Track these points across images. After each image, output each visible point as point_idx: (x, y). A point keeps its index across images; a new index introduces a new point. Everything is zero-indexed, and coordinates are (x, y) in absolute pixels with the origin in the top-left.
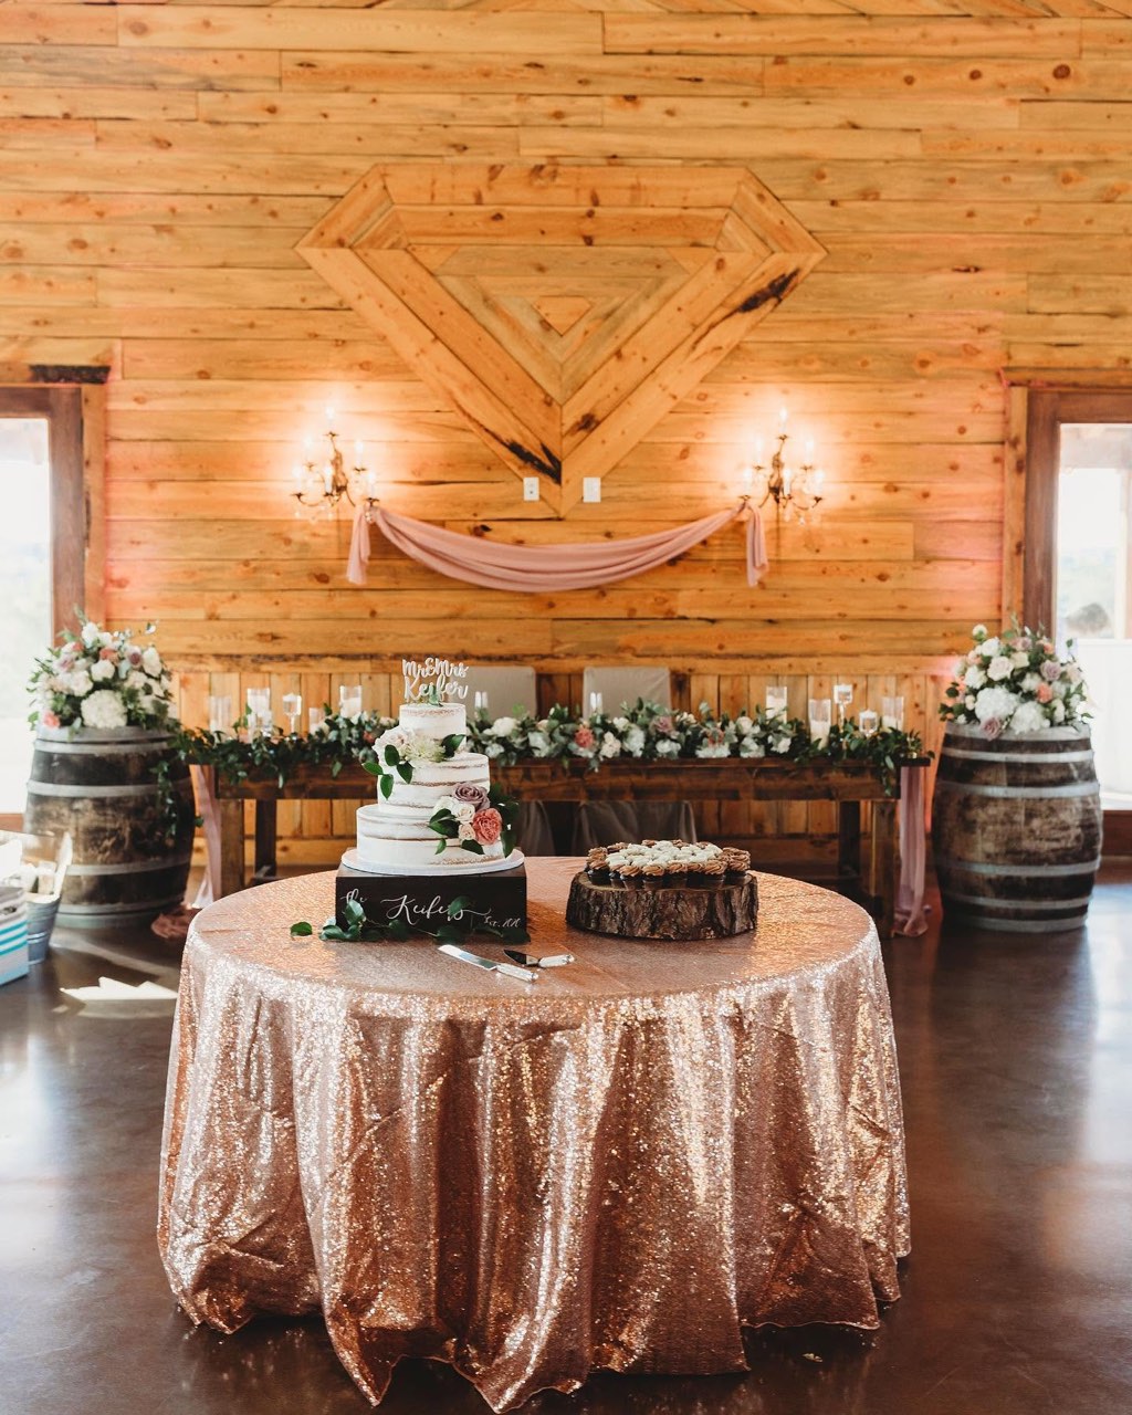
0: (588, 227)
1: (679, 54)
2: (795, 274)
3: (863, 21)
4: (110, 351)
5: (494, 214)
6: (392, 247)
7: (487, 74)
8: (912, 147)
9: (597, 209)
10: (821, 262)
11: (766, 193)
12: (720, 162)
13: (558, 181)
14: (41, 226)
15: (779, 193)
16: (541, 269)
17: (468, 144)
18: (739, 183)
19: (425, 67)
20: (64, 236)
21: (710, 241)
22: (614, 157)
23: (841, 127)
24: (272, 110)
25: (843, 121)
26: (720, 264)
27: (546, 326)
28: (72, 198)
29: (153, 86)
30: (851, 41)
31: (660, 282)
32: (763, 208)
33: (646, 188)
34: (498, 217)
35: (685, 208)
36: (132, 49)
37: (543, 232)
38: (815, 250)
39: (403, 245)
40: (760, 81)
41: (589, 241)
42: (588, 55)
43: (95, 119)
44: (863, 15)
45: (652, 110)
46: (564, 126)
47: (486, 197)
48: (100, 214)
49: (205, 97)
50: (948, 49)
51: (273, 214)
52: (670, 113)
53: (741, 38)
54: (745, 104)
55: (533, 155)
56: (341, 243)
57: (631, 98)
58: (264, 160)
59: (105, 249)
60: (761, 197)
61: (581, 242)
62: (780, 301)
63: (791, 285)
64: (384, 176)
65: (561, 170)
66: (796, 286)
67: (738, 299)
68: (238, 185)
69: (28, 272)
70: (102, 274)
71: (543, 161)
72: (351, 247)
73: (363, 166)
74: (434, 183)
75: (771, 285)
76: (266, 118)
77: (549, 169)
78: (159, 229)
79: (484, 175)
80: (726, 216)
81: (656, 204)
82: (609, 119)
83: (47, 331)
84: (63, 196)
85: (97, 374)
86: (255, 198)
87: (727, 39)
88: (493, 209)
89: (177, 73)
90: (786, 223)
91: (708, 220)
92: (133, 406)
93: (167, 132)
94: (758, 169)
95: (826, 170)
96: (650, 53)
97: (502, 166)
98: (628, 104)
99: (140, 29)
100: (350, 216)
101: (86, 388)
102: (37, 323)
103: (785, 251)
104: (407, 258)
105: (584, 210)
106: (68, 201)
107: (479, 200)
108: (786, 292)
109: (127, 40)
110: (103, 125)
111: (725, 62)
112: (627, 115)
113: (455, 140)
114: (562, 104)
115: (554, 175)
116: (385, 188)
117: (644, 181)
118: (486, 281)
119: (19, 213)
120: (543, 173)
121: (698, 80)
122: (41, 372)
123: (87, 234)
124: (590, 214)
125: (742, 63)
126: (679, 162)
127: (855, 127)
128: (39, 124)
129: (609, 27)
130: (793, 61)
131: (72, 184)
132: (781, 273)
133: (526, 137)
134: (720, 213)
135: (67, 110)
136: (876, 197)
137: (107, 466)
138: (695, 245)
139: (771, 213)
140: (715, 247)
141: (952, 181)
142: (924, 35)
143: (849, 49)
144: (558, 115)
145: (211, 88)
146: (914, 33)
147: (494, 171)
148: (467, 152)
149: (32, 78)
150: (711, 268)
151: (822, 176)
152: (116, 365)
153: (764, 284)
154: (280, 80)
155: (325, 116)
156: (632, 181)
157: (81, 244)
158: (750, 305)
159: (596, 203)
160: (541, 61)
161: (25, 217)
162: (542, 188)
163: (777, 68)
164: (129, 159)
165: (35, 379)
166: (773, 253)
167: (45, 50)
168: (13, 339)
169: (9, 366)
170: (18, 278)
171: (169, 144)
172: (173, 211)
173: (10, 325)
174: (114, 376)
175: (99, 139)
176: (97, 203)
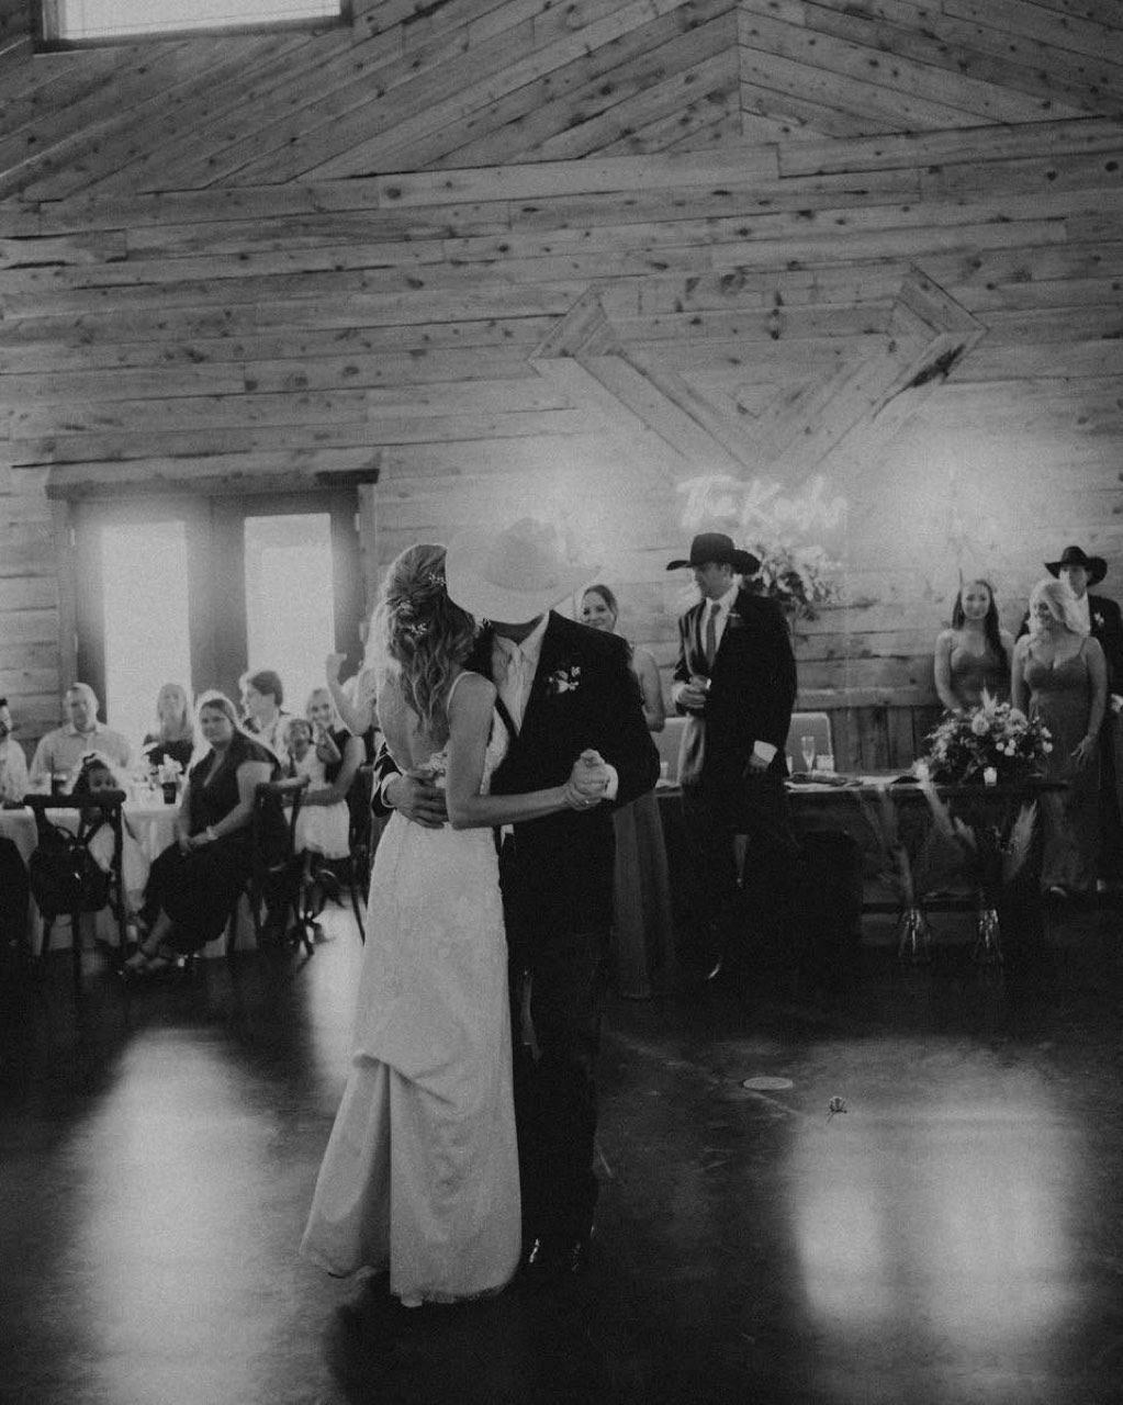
0: (773, 323)
1: (845, 172)
2: (960, 349)
3: (1006, 130)
4: (379, 456)
5: (691, 319)
6: (609, 353)
7: (680, 204)
8: (1059, 233)
9: (783, 309)
10: (981, 339)
11: (929, 283)
12: (888, 260)
13: (747, 287)
14: (322, 358)
15: (941, 282)
16: (735, 362)
17: (669, 263)
18: (904, 276)
19: (630, 203)
20: (339, 365)
21: (882, 327)
22: (794, 263)
23: (992, 221)
24: (504, 249)
25: (994, 216)
26: (892, 347)
27: (742, 410)
28: (346, 334)
29: (407, 239)
30: (998, 148)
31: (839, 366)
32: (927, 295)
33: (822, 287)
34: (696, 322)
35: (859, 301)
36: (390, 210)
37: (735, 331)
38: (975, 329)
39: (618, 349)
40: (918, 188)
41: (775, 335)
42: (767, 180)
43: (362, 269)
44: (1006, 124)
45: (825, 220)
46: (749, 241)
47: (686, 305)
48: (368, 345)
49: (448, 242)
50: (1086, 147)
51: (508, 334)
52: (841, 222)
53: (899, 154)
54: (906, 209)
55: (723, 268)
56: (564, 354)
57: (807, 214)
58: (498, 290)
59: (372, 374)
60: (925, 287)
61: (769, 337)
62: (947, 375)
63: (955, 360)
64: (597, 295)
65: (747, 277)
66: (961, 359)
67: (911, 375)
68: (479, 312)
69: (312, 397)
70: (372, 394)
71: (732, 272)
72: (573, 356)
73: (579, 288)
74: (640, 297)
75: (939, 362)
76: (501, 255)
77: (737, 278)
78: (416, 354)
79: (682, 287)
80: (895, 307)
81: (832, 298)
82: (789, 231)
83: (327, 443)
84: (339, 333)
85: (370, 476)
86: (493, 321)
87: (885, 156)
88: (693, 315)
89: (426, 225)
90: (949, 307)
91: (879, 310)
92: (397, 500)
93: (419, 275)
94: (920, 262)
95: (982, 259)
96: (821, 173)
97: (698, 279)
98: (803, 218)
99: (395, 193)
100: (572, 330)
101: (362, 488)
102: (318, 437)
103: (949, 330)
104: (622, 363)
105: (769, 309)
106: (341, 337)
107: (679, 309)
108: (953, 366)
109: (386, 203)
110: (368, 273)
111: (888, 176)
112: (802, 227)
113: (656, 260)
114: (747, 223)
115: (743, 282)
116: (600, 305)
117: (820, 281)
118: (686, 376)
119: (303, 349)
120: (734, 281)
121: (863, 192)
122: (326, 477)
123: (359, 361)
124: (776, 313)
125: (902, 175)
126: (850, 263)
127: (1005, 220)
128: (320, 277)
129: (784, 156)
130: (946, 170)
131: (345, 322)
132: (947, 351)
133: (715, 252)
134: (889, 303)
135: (340, 263)
136: (1029, 278)
138: (870, 331)
139: (933, 300)
140: (886, 332)
141: (1097, 259)
142: (1062, 137)
143: (995, 154)
144: (744, 232)
145: (453, 235)
146: (1052, 136)
147: (691, 284)
148: (669, 270)
149: (312, 241)
150: (885, 349)
151: (977, 265)
152: (384, 467)
153: (932, 360)
154: (509, 224)
155: (548, 250)
156: (811, 282)
157: (352, 371)
158: (920, 380)
159: (779, 301)
160: (727, 188)
161: (309, 352)
162: (734, 293)
163: (932, 178)
164: (392, 298)
165: (320, 483)
166: (939, 333)
167: (321, 217)
168: (300, 452)
169: (298, 475)
170: (305, 401)
171: (421, 284)
172: (426, 338)
173: (296, 440)
174: (383, 476)
175: (364, 285)
176: (365, 336)
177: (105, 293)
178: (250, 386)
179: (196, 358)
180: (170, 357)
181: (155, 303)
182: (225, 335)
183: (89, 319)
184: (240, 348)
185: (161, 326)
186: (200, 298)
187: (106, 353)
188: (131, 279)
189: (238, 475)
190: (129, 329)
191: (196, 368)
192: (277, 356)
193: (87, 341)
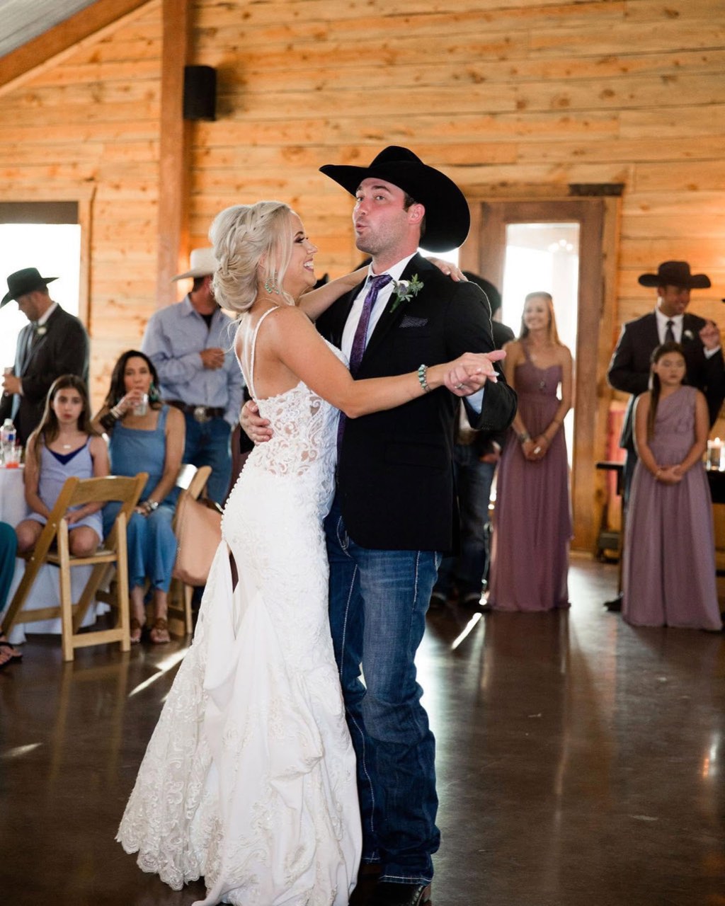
4: (626, 171)
14: (584, 82)
20: (598, 88)
28: (606, 60)
48: (625, 70)
59: (626, 97)
69: (572, 116)
70: (624, 115)
78: (666, 79)
83: (583, 158)
84: (600, 59)
85: (616, 190)
92: (639, 212)
93: (676, 6)
101: (609, 200)
102: (576, 153)
106: (601, 62)
110: (630, 4)
119: (568, 73)
122: (577, 189)
123: (615, 85)
128: (588, 7)
131: (605, 49)
137: (620, 257)
152: (630, 182)
157: (609, 93)
161: (573, 76)
164: (647, 28)
165: (572, 194)
168: (559, 165)
169: (554, 185)
170: (565, 120)
171: (676, 14)
172: (677, 64)
173: (557, 155)
174: (629, 189)
175: (626, 15)
176: (622, 62)
177: (407, 21)
178: (521, 105)
179: (477, 79)
180: (456, 77)
181: (445, 29)
182: (503, 59)
183: (394, 43)
184: (514, 72)
185: (451, 51)
186: (487, 26)
187: (405, 75)
188: (429, 8)
189: (504, 184)
190: (425, 52)
191: (479, 88)
192: (545, 78)
193: (391, 63)
